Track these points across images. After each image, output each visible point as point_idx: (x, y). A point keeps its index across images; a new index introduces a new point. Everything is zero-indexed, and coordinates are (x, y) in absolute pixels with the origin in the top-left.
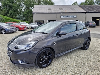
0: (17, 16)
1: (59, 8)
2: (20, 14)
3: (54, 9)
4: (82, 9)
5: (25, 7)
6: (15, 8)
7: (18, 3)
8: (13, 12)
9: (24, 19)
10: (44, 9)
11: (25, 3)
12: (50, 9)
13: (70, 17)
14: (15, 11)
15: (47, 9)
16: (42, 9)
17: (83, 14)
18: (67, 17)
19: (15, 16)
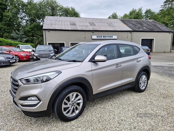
0: (12, 35)
1: (89, 23)
2: (19, 30)
3: (80, 24)
4: (125, 26)
5: (27, 18)
6: (8, 19)
7: (14, 10)
8: (4, 27)
9: (25, 39)
10: (63, 23)
11: (27, 11)
12: (74, 24)
13: (107, 38)
14: (9, 25)
15: (69, 23)
16: (60, 24)
17: (126, 33)
18: (102, 38)
19: (7, 34)
